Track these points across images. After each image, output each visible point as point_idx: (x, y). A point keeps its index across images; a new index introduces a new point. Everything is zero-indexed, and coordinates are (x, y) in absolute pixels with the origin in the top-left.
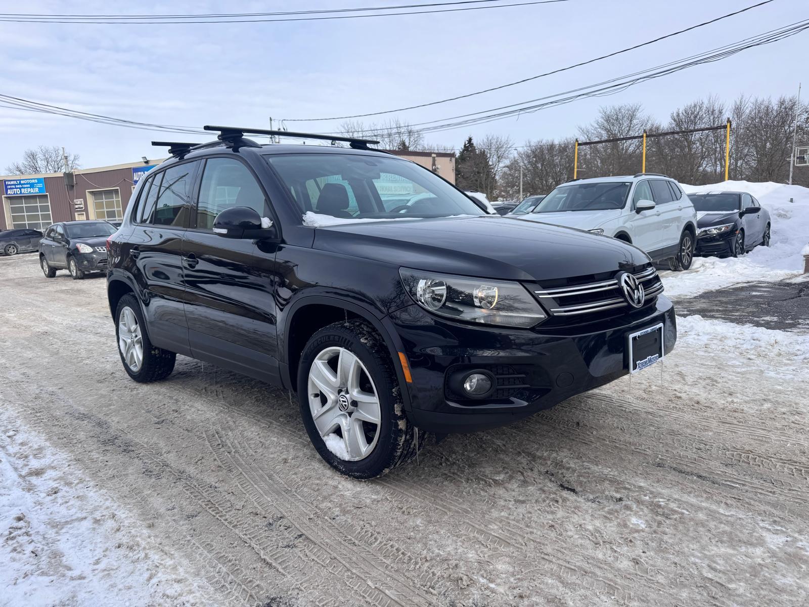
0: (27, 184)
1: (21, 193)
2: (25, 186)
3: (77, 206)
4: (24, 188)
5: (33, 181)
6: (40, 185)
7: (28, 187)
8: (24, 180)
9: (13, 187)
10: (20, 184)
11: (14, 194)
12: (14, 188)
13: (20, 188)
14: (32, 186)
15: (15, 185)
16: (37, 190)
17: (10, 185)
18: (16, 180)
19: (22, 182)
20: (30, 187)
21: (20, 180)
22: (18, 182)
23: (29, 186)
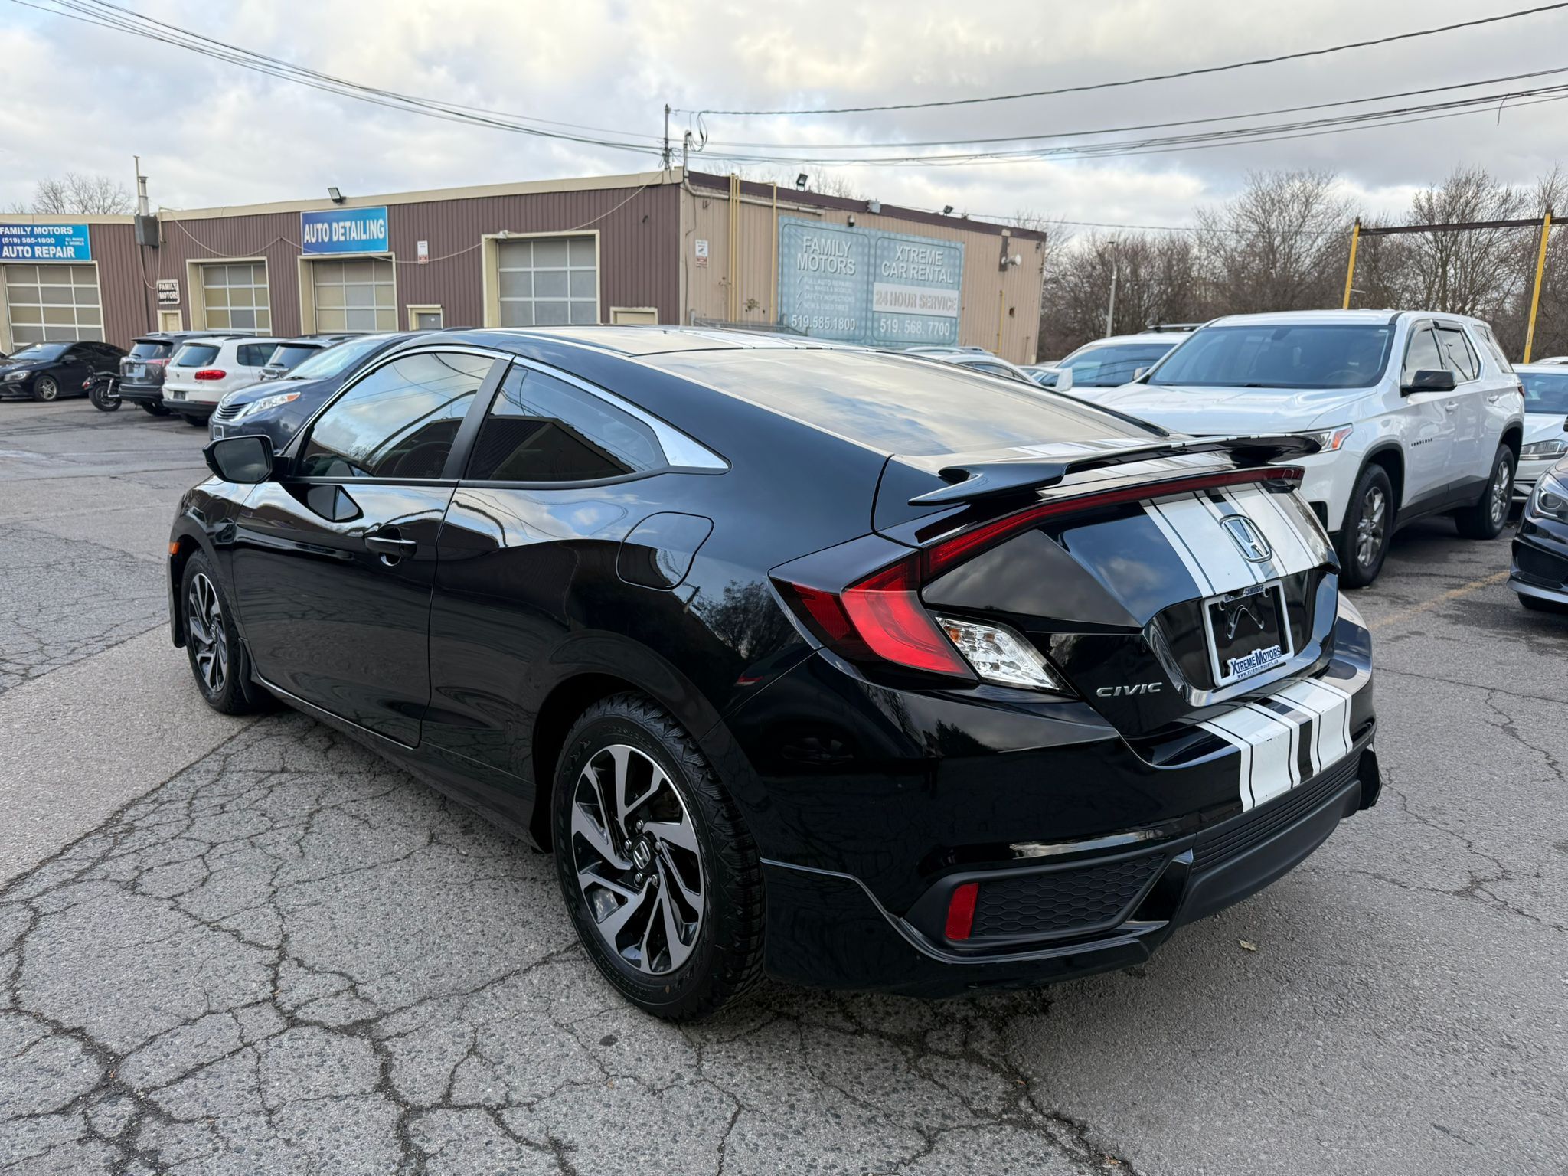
0: (49, 236)
1: (33, 256)
2: (44, 240)
3: (162, 296)
4: (41, 245)
5: (63, 230)
6: (79, 241)
7: (50, 245)
8: (42, 226)
9: (16, 240)
10: (32, 235)
11: (18, 257)
12: (17, 245)
13: (32, 246)
14: (60, 241)
15: (20, 236)
16: (70, 251)
17: (8, 236)
18: (23, 226)
19: (37, 231)
20: (55, 245)
21: (32, 226)
22: (28, 230)
23: (52, 240)
